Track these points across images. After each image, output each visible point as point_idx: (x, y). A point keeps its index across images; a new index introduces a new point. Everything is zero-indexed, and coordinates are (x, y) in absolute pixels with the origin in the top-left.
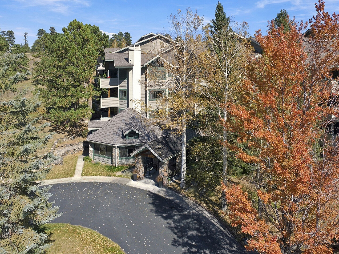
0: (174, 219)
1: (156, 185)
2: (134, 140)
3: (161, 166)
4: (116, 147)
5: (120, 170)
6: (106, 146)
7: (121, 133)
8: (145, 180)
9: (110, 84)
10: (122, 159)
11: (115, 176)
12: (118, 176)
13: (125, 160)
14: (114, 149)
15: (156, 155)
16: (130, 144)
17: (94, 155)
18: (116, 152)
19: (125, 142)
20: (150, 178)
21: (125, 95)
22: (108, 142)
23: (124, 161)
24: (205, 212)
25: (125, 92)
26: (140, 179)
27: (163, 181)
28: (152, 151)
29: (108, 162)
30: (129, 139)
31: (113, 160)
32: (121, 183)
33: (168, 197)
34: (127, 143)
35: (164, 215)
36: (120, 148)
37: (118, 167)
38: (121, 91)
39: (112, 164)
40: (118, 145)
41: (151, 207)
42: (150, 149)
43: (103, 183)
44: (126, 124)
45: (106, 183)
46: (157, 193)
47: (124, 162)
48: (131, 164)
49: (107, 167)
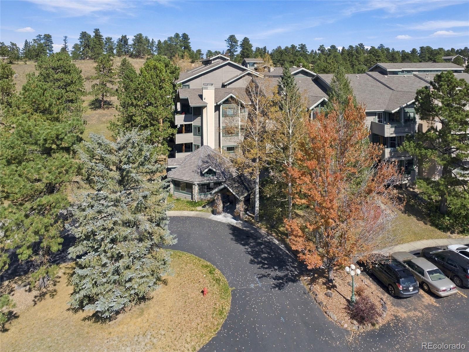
1: (233, 218)
2: (212, 178)
4: (196, 184)
5: (201, 205)
6: (187, 183)
7: (199, 171)
8: (223, 214)
9: (185, 121)
10: (201, 195)
11: (197, 211)
12: (200, 211)
13: (203, 196)
14: (194, 186)
15: (234, 193)
16: (208, 182)
17: (174, 191)
18: (196, 189)
19: (203, 180)
20: (228, 213)
21: (199, 131)
22: (188, 179)
25: (199, 128)
26: (219, 213)
27: (240, 215)
28: (230, 190)
29: (188, 197)
30: (207, 176)
31: (193, 196)
32: (203, 217)
33: (245, 229)
34: (205, 180)
36: (199, 185)
37: (198, 202)
38: (195, 127)
39: (192, 199)
40: (198, 183)
41: (231, 236)
42: (228, 187)
43: (188, 217)
44: (204, 162)
45: (191, 217)
46: (235, 225)
48: (209, 199)
49: (188, 202)
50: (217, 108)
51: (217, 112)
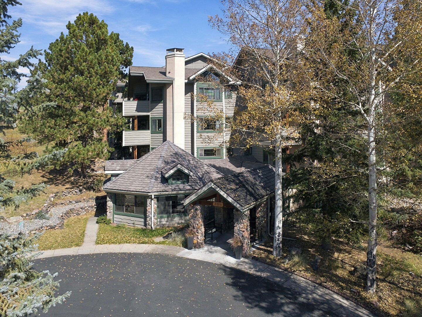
0: (285, 312)
1: (227, 254)
2: (181, 186)
3: (237, 220)
4: (153, 197)
5: (161, 235)
6: (136, 197)
7: (159, 176)
8: (206, 248)
9: (138, 110)
10: (161, 218)
11: (153, 243)
12: (160, 243)
13: (166, 219)
14: (149, 201)
15: (230, 200)
16: (175, 192)
17: (114, 214)
18: (152, 206)
19: (167, 189)
20: (215, 245)
21: (160, 126)
22: (139, 189)
23: (164, 221)
24: (335, 296)
25: (160, 121)
26: (198, 246)
27: (242, 246)
28: (222, 193)
29: (139, 223)
30: (172, 184)
31: (148, 219)
32: (166, 252)
33: (259, 274)
34: (170, 189)
35: (264, 304)
36: (158, 198)
37: (156, 229)
38: (154, 121)
39: (145, 225)
40: (157, 194)
41: (233, 291)
42: (218, 189)
43: (135, 254)
44: (167, 163)
45: (141, 254)
46: (235, 266)
47: (164, 223)
48: (176, 225)
49: (138, 230)
50: (189, 87)
51: (189, 94)
